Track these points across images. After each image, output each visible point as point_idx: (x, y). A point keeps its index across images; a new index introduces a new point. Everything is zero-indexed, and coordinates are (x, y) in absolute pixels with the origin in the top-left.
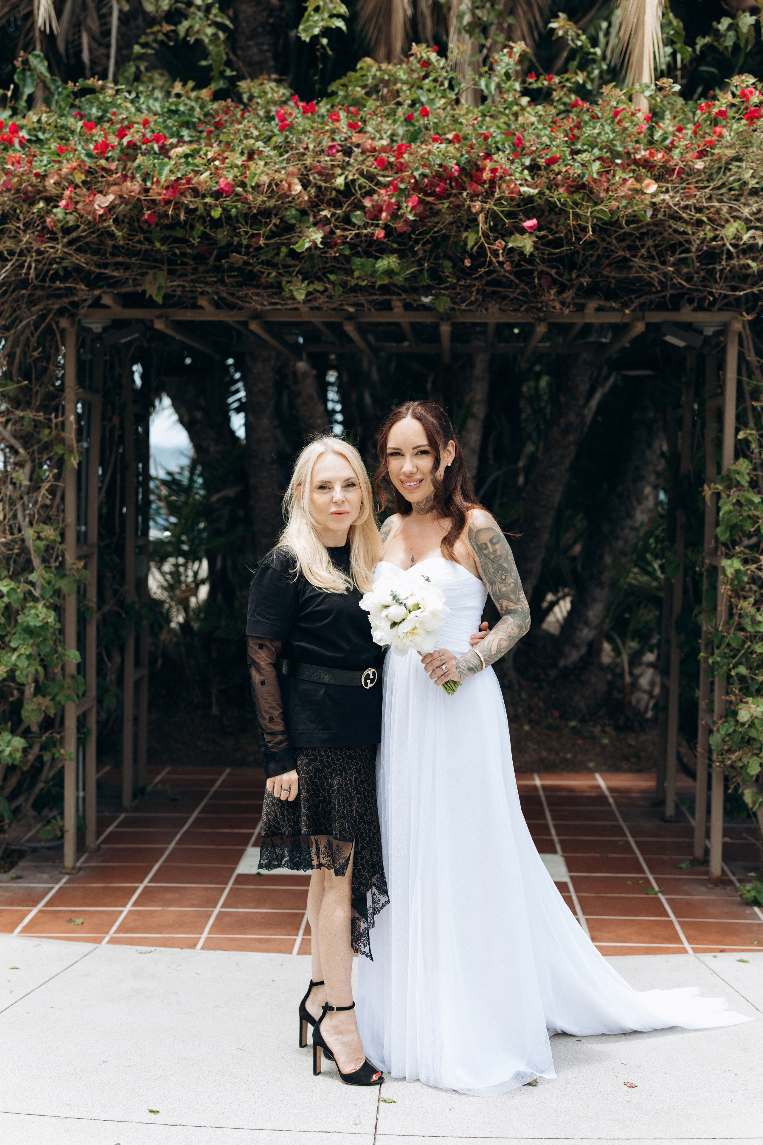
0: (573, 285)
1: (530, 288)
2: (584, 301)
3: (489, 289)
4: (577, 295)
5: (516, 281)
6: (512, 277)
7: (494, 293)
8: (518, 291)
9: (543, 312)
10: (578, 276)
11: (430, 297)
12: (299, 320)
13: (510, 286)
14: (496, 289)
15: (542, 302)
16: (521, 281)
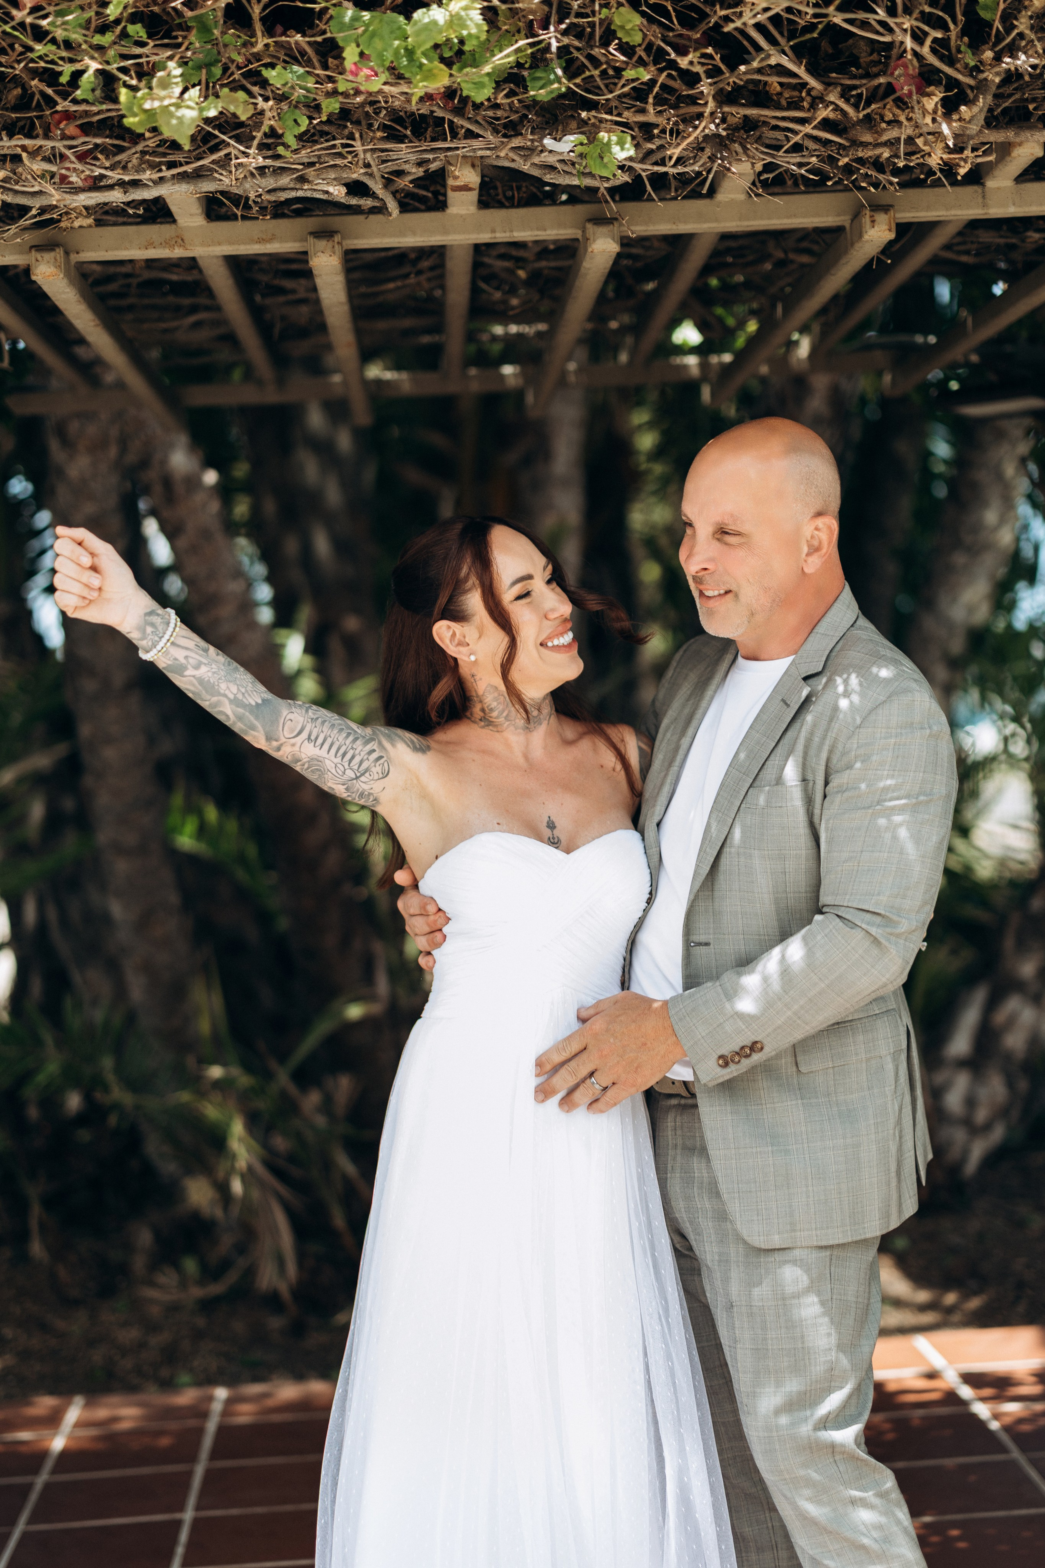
0: (982, 86)
1: (856, 106)
2: (1009, 135)
3: (738, 113)
4: (992, 121)
5: (813, 82)
6: (801, 71)
7: (749, 125)
8: (824, 113)
9: (896, 172)
10: (998, 59)
11: (572, 138)
12: (178, 253)
13: (794, 105)
14: (752, 112)
15: (892, 143)
16: (828, 84)
